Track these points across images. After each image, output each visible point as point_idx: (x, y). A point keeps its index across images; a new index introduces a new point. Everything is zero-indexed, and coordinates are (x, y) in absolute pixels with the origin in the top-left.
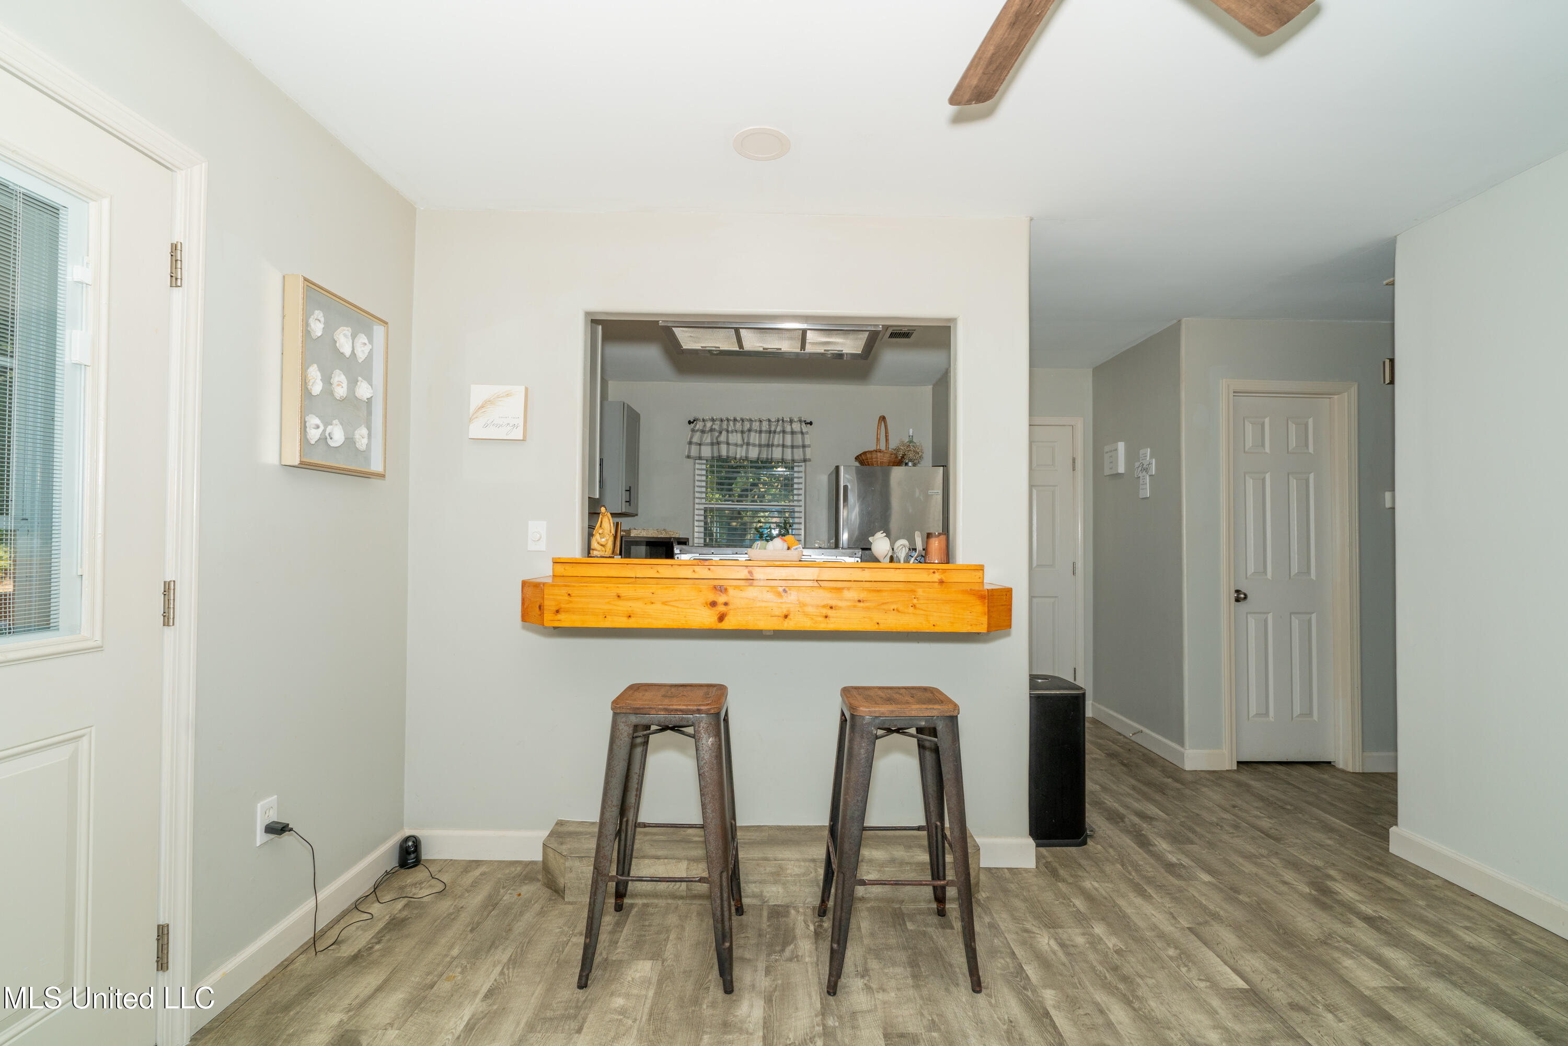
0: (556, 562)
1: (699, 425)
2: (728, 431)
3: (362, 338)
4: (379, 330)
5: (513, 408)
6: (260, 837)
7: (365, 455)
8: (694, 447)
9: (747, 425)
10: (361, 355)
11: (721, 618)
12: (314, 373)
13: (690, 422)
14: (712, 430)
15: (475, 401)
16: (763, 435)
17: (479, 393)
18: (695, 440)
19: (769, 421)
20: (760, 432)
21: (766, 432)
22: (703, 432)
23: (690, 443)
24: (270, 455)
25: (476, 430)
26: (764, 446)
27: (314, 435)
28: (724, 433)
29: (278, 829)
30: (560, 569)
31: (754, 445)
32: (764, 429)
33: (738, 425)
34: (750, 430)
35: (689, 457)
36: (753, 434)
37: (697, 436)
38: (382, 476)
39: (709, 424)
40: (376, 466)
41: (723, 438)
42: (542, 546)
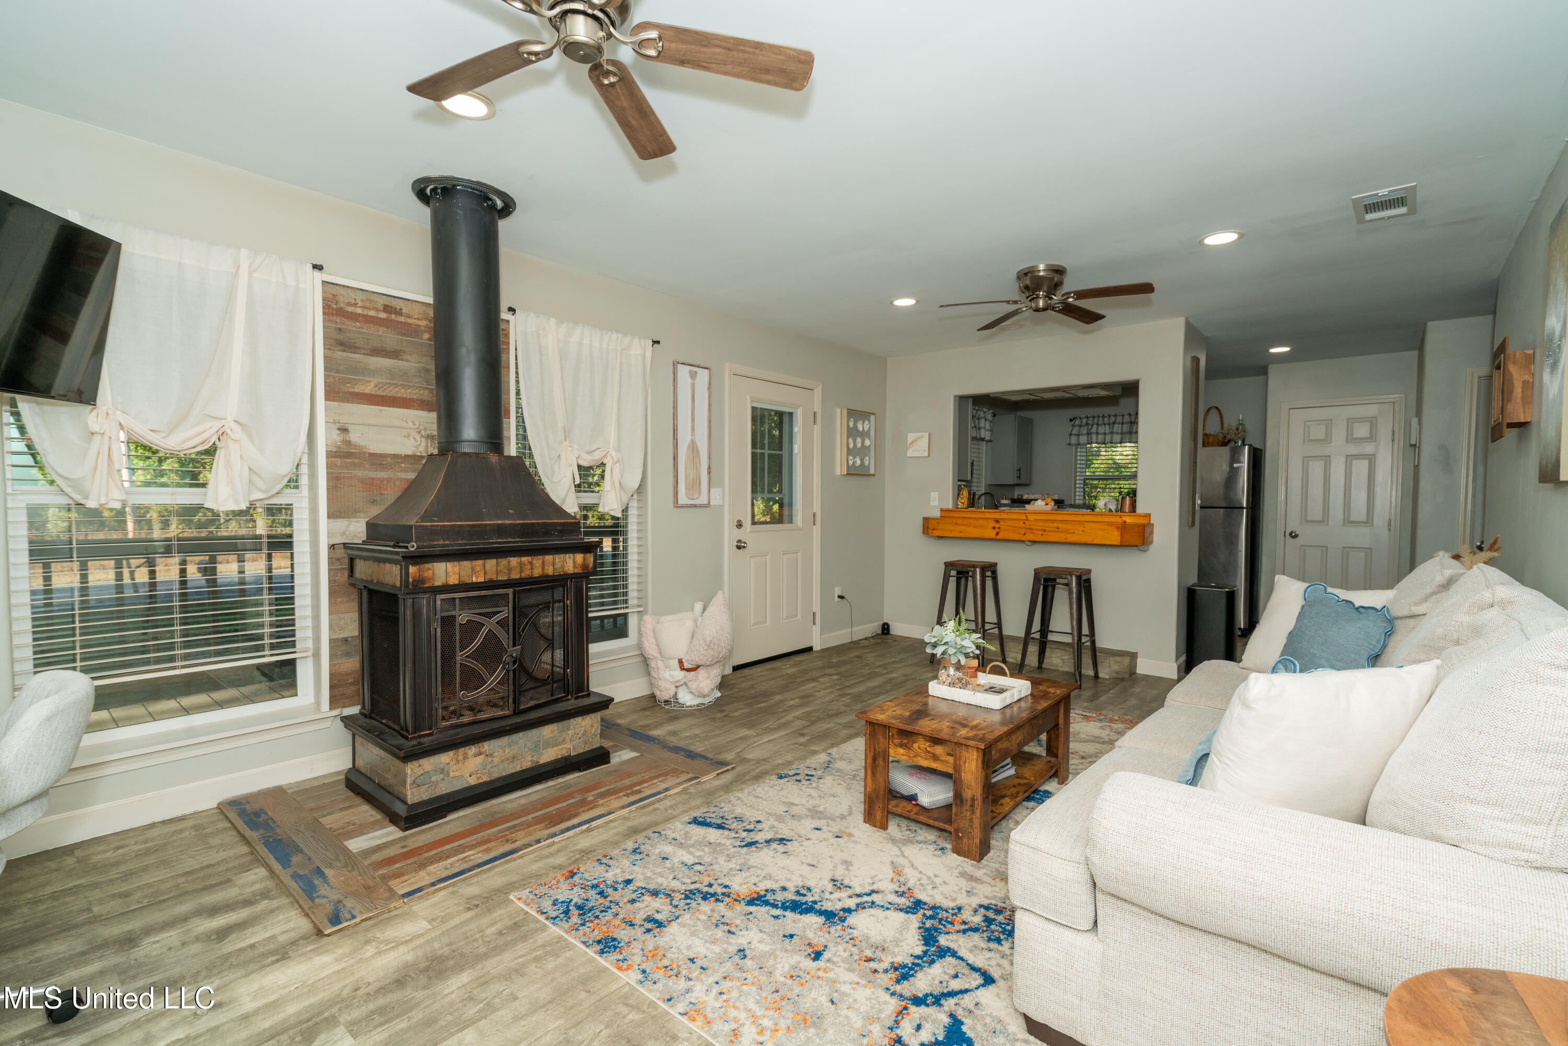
0: (942, 510)
1: (1077, 422)
2: (1098, 425)
3: (867, 422)
4: (872, 418)
5: (924, 443)
6: (837, 599)
7: (868, 467)
8: (1073, 437)
9: (1113, 419)
10: (866, 429)
11: (997, 534)
12: (851, 441)
13: (1071, 420)
14: (1087, 424)
15: (910, 440)
16: (1125, 426)
17: (911, 437)
18: (1074, 432)
19: (1130, 415)
20: (1123, 423)
21: (1127, 423)
22: (1080, 426)
23: (1071, 435)
24: (838, 472)
25: (910, 453)
26: (1126, 433)
27: (851, 463)
28: (1095, 426)
29: (841, 597)
30: (944, 514)
31: (1117, 433)
32: (1125, 421)
33: (1106, 420)
34: (1114, 423)
35: (1069, 444)
36: (1116, 425)
37: (1075, 431)
38: (874, 475)
39: (1084, 421)
40: (872, 471)
41: (1094, 430)
42: (936, 503)
